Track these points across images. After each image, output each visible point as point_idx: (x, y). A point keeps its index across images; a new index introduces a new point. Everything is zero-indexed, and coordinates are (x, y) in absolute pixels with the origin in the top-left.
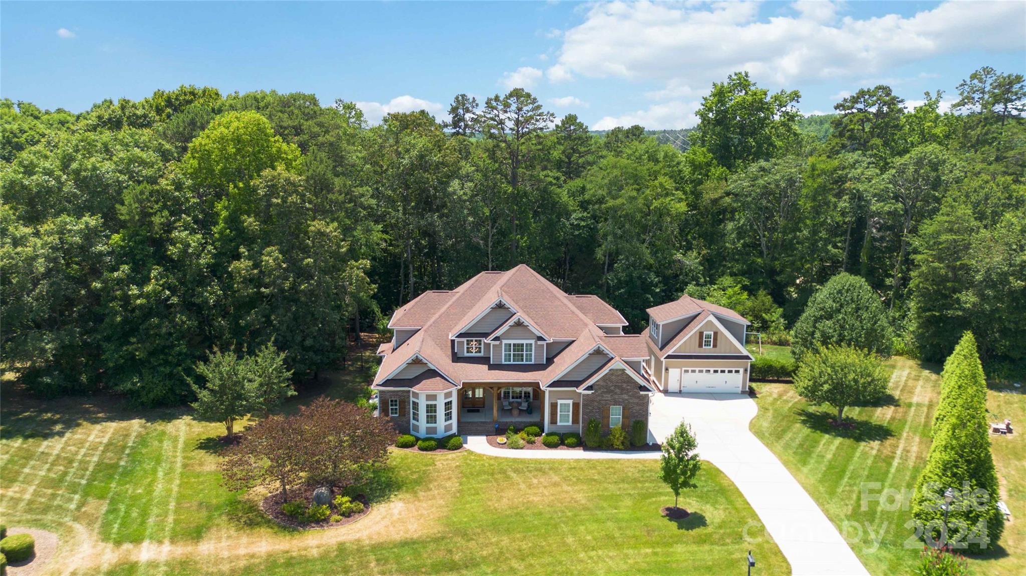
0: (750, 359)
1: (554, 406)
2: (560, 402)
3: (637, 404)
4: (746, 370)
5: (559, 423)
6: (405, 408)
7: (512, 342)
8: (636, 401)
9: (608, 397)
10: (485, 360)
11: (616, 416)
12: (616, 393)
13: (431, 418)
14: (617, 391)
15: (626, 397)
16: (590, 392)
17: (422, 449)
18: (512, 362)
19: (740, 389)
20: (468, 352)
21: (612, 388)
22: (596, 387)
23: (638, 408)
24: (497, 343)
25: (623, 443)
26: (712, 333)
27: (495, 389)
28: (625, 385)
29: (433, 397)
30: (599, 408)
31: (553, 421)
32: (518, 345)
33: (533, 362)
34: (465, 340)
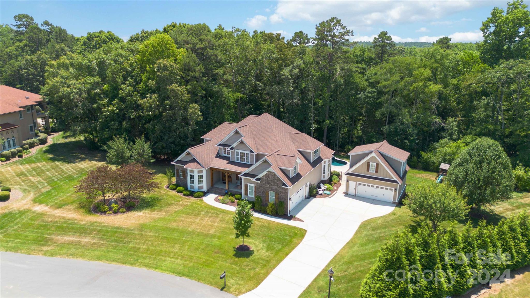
0: (399, 183)
1: (246, 186)
2: (249, 184)
3: (282, 193)
4: (396, 190)
5: (249, 196)
6: (185, 175)
7: (240, 151)
8: (282, 191)
9: (268, 186)
10: (227, 158)
11: (272, 197)
12: (272, 185)
13: (192, 182)
14: (273, 183)
15: (277, 188)
16: (259, 182)
17: (184, 195)
18: (240, 162)
19: (392, 201)
20: (224, 154)
21: (270, 182)
22: (262, 180)
23: (283, 195)
24: (233, 151)
25: (272, 211)
26: (375, 164)
27: (227, 173)
28: (276, 181)
29: (201, 172)
30: (264, 191)
31: (246, 194)
32: (242, 153)
33: (249, 163)
34: (223, 147)
